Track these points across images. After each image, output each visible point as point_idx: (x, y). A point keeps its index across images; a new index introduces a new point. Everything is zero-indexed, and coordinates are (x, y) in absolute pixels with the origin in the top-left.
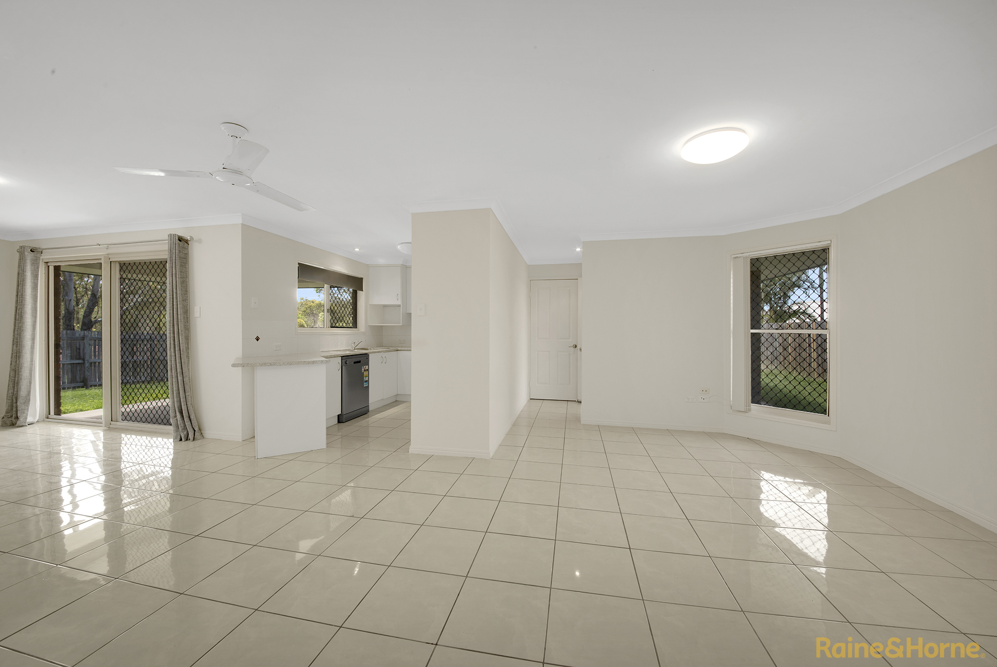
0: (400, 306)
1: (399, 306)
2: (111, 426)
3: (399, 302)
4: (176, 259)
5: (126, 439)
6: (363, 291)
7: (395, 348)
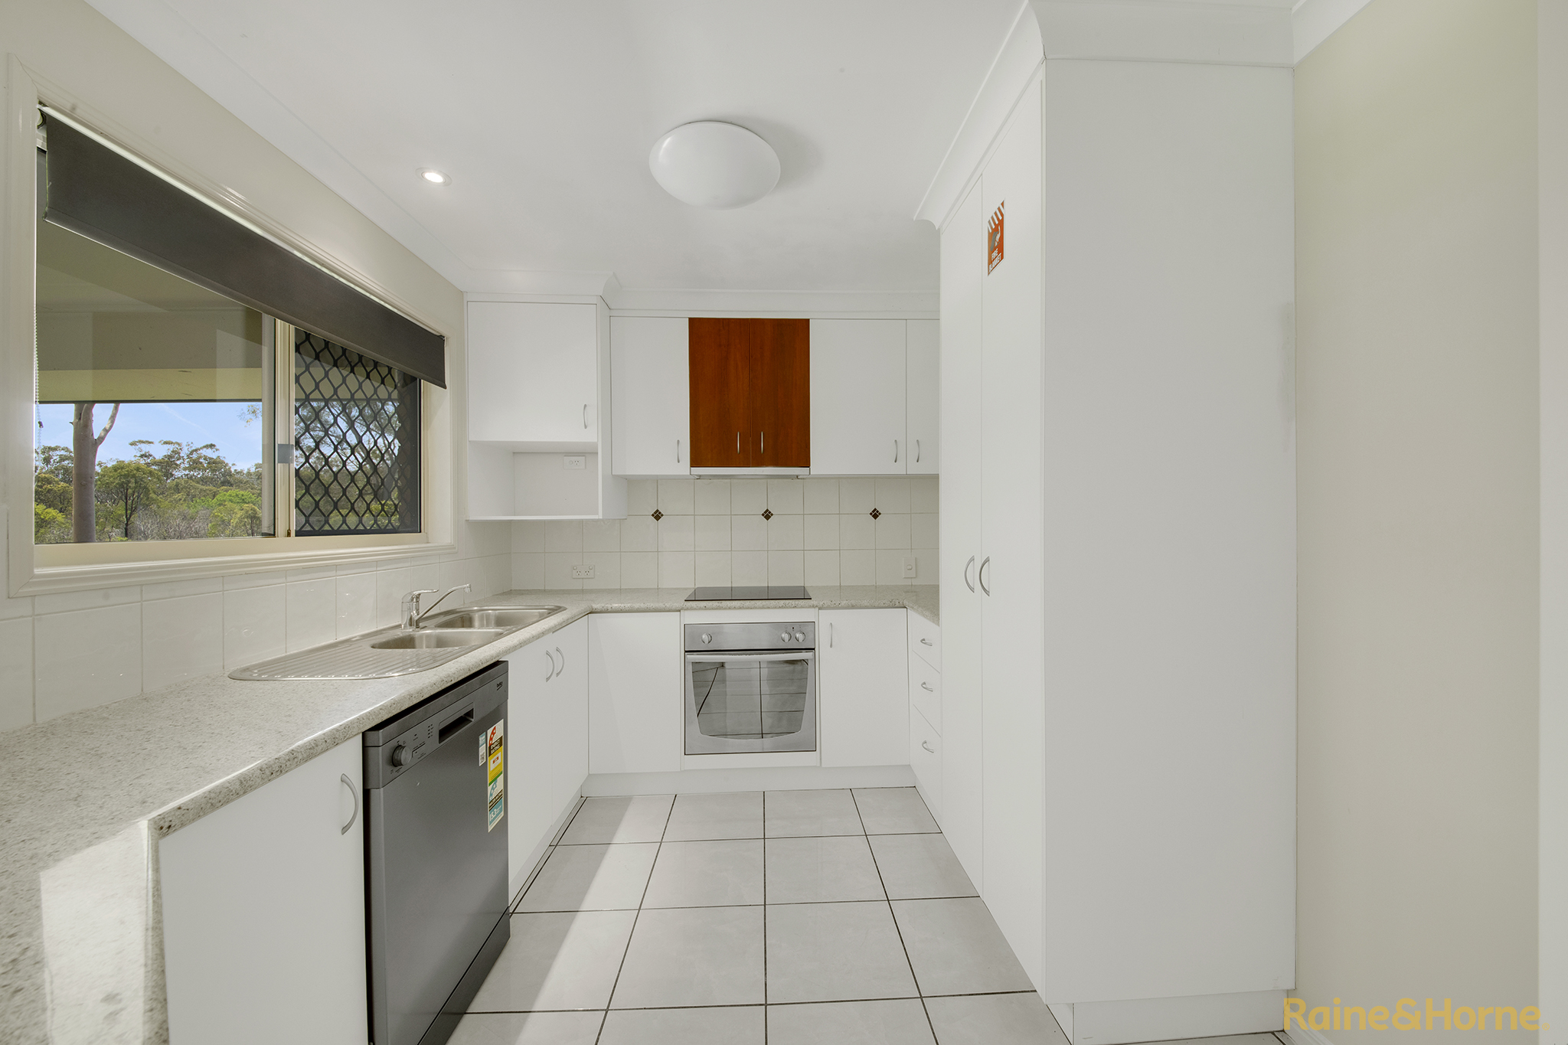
0: (597, 450)
1: (594, 450)
3: (590, 436)
6: (445, 387)
7: (583, 606)
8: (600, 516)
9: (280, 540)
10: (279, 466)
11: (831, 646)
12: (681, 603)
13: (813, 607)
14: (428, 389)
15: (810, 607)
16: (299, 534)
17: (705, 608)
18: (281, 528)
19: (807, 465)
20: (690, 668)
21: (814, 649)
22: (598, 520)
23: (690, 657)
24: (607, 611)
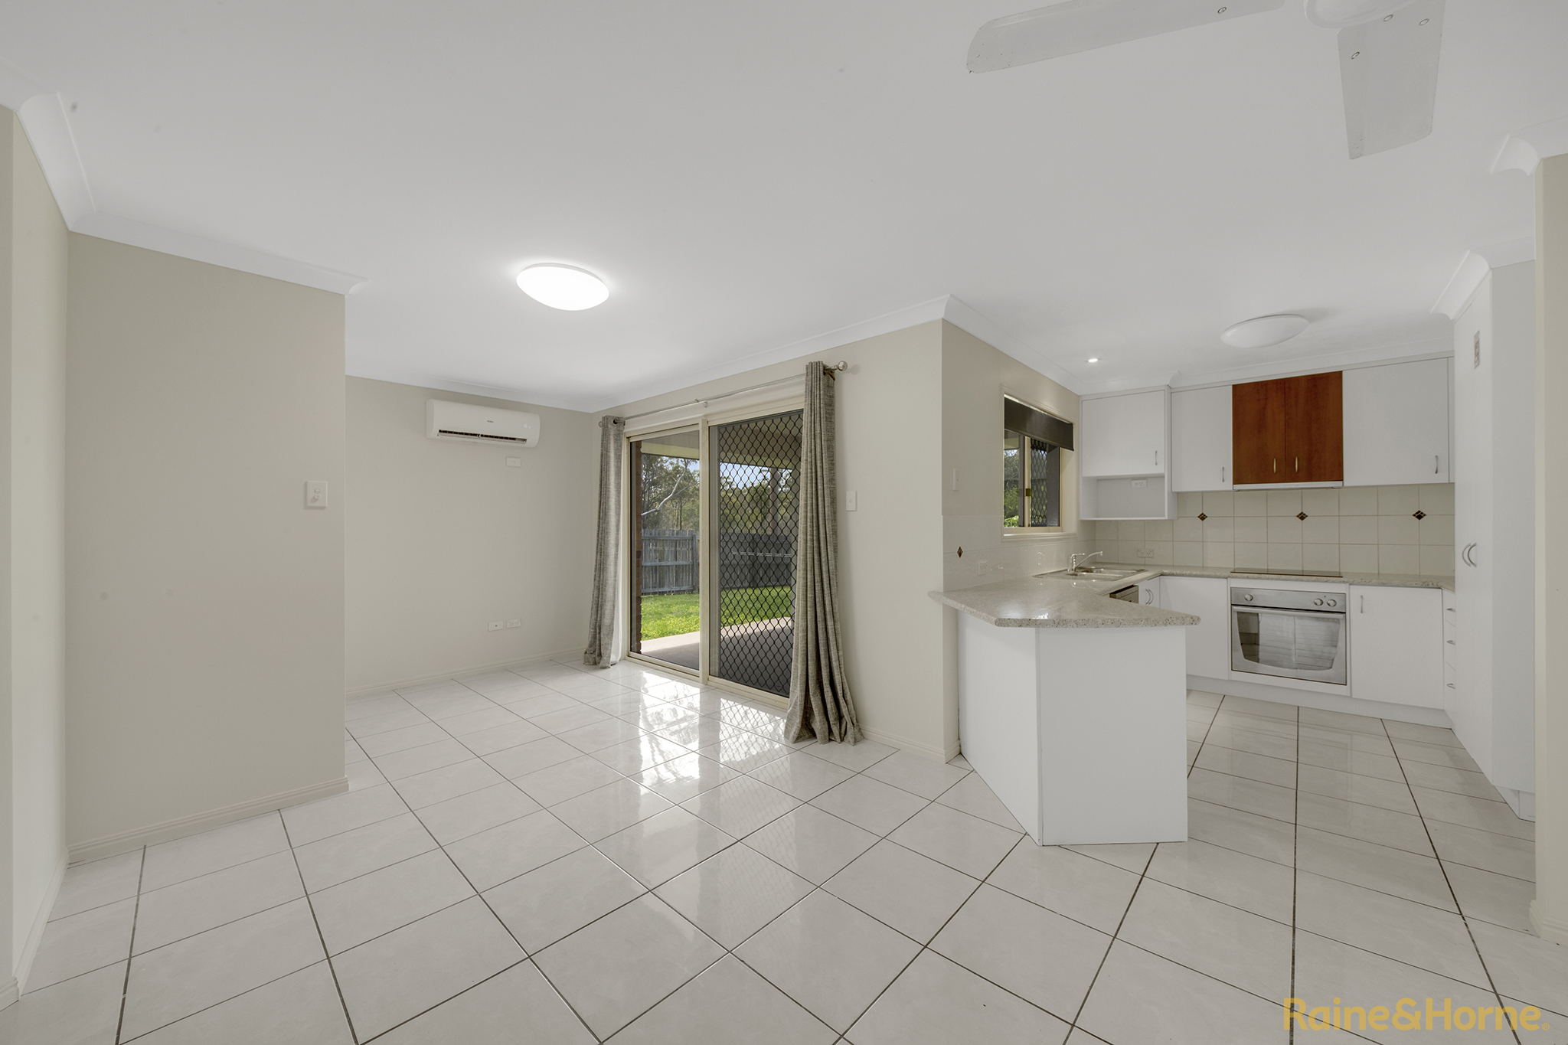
0: (1164, 477)
1: (1162, 477)
2: (709, 683)
3: (1161, 469)
4: (820, 407)
5: (726, 706)
6: (1073, 450)
7: (1158, 571)
8: (1167, 518)
9: (1026, 528)
10: (1026, 498)
11: (1362, 612)
12: (1229, 574)
13: (1344, 582)
14: (1064, 452)
15: (1341, 582)
16: (1033, 525)
17: (1248, 578)
18: (1026, 524)
19: (1341, 479)
20: (1235, 615)
21: (1345, 613)
22: (1165, 520)
23: (1235, 607)
24: (1173, 575)
